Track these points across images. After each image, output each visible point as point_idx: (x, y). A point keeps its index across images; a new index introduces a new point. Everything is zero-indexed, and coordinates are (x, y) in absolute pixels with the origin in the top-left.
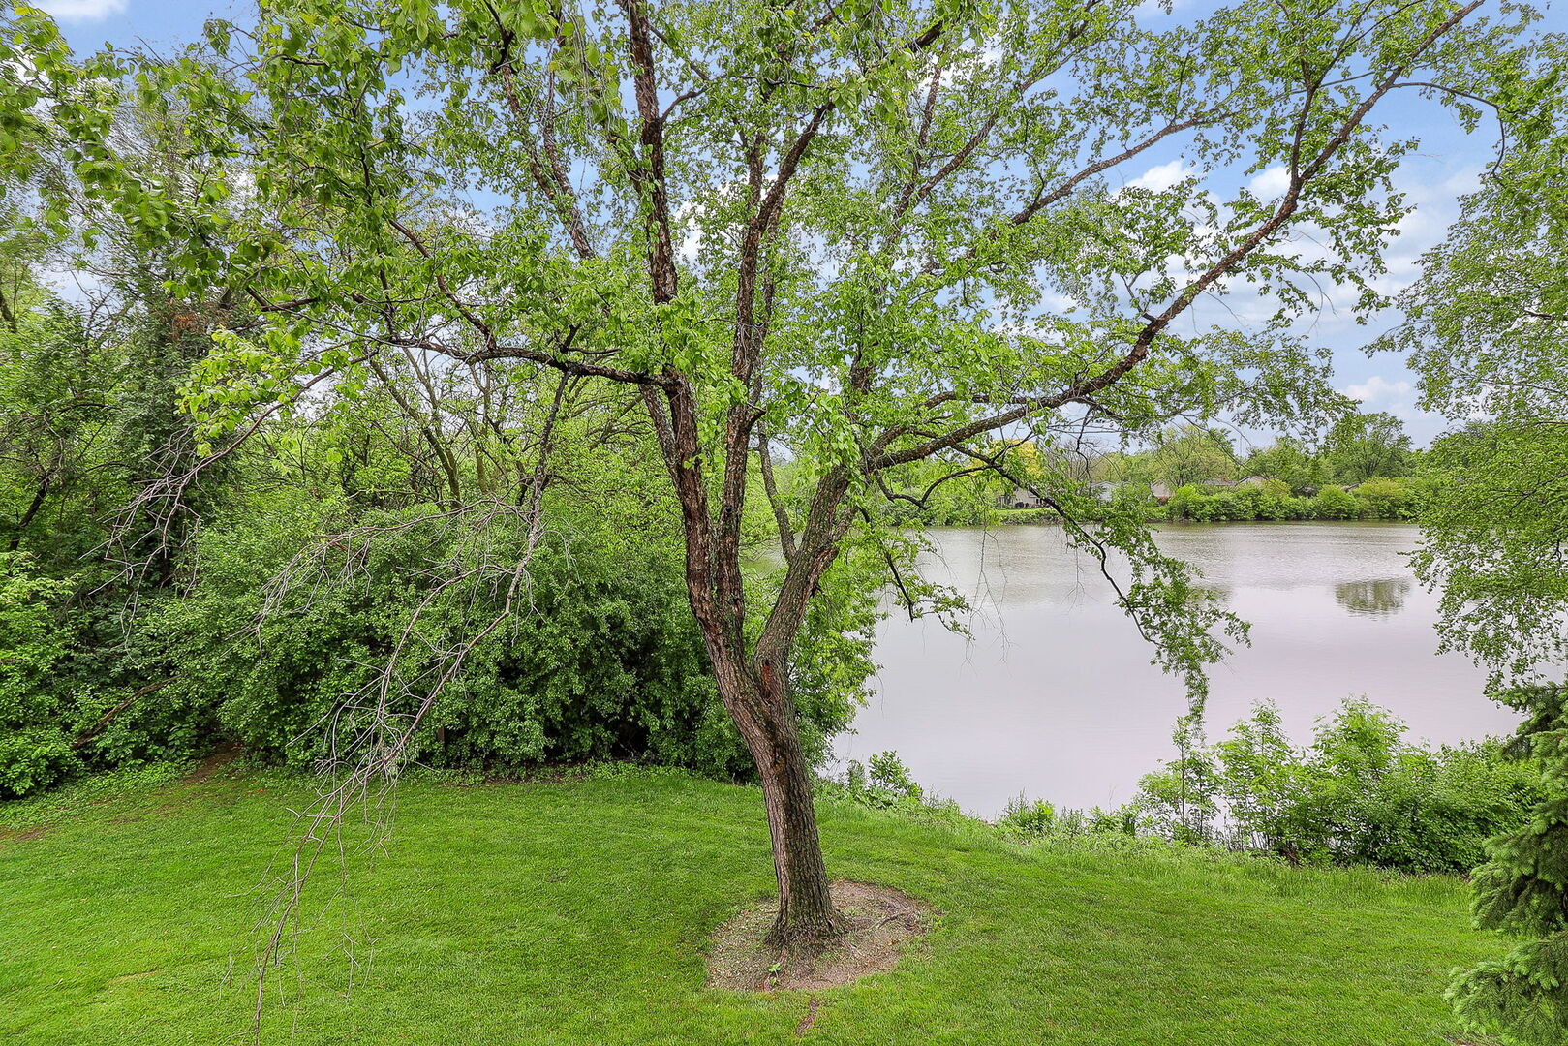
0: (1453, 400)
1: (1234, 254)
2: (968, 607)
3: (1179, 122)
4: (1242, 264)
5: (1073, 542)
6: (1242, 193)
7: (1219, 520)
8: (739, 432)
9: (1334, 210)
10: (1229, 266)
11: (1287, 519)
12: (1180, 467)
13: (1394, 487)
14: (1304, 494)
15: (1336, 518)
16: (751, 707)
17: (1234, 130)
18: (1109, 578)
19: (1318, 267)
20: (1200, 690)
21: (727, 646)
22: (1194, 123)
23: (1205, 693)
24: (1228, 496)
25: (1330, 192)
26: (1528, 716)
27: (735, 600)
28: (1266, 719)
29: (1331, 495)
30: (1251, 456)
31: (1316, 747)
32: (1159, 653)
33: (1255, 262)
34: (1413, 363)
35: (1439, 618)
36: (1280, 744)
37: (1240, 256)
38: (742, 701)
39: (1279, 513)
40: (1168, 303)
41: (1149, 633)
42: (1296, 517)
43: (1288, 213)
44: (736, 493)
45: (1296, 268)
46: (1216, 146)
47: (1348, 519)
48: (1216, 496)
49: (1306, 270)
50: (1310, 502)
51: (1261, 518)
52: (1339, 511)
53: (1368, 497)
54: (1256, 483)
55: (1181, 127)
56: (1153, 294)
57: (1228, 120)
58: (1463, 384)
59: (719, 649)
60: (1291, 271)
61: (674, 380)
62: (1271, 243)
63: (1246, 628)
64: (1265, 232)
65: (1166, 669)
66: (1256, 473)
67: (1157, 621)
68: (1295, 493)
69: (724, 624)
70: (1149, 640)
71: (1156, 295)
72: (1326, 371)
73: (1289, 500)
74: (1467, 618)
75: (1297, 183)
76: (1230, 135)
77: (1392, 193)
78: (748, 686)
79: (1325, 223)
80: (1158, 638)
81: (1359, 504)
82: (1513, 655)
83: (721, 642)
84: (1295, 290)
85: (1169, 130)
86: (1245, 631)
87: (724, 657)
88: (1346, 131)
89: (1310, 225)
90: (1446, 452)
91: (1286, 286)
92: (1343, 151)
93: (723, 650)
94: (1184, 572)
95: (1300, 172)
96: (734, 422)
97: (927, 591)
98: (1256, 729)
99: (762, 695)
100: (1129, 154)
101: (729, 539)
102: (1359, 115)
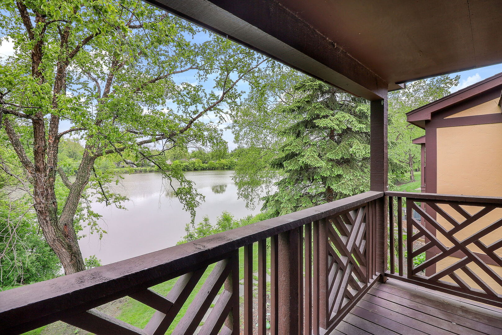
0: (240, 141)
1: (211, 106)
2: (128, 199)
3: (193, 67)
4: (212, 109)
5: (164, 177)
6: (212, 92)
7: (185, 171)
8: (55, 139)
9: (229, 101)
10: (210, 109)
11: (201, 170)
12: (174, 155)
13: (223, 161)
14: (205, 163)
15: (212, 169)
16: (61, 241)
17: (206, 73)
18: (172, 187)
19: (227, 113)
20: (193, 215)
21: (51, 220)
22: (196, 68)
23: (195, 215)
24: (187, 164)
25: (230, 97)
26: (265, 202)
27: (54, 202)
28: (206, 220)
29: (211, 163)
30: (192, 153)
31: (217, 224)
32: (184, 206)
33: (215, 109)
34: (233, 133)
35: (238, 191)
36: (209, 225)
37: (212, 107)
38: (57, 240)
39: (200, 168)
40: (197, 115)
41: (182, 201)
42: (203, 169)
43: (222, 100)
44: (54, 161)
45: (223, 112)
46: (202, 76)
47: (214, 169)
48: (184, 164)
49: (225, 113)
50: (206, 165)
51: (195, 170)
52: (213, 167)
53: (219, 164)
54: (194, 160)
55: (194, 68)
56: (194, 112)
57: (204, 70)
58: (242, 138)
59: (47, 222)
60: (222, 113)
61: (38, 118)
62: (218, 105)
63: (204, 197)
64: (217, 103)
65: (187, 210)
66: (194, 157)
67: (184, 197)
68: (203, 163)
69: (50, 212)
70: (182, 203)
71: (194, 113)
72: (222, 134)
73: (202, 165)
74: (242, 191)
75: (224, 94)
76: (205, 74)
77: (241, 101)
78: (60, 234)
79: (228, 103)
80: (184, 202)
81: (217, 165)
82: (250, 197)
83: (48, 219)
84: (222, 117)
85: (191, 68)
86: (204, 198)
87: (49, 225)
88: (233, 85)
89: (225, 103)
90: (240, 153)
91: (221, 116)
92: (233, 89)
93: (49, 222)
94: (191, 184)
95: (225, 92)
96: (52, 135)
97: (111, 196)
98: (204, 223)
99: (65, 236)
100: (182, 71)
101: (52, 179)
102: (236, 83)
